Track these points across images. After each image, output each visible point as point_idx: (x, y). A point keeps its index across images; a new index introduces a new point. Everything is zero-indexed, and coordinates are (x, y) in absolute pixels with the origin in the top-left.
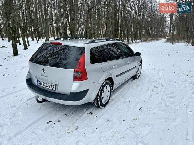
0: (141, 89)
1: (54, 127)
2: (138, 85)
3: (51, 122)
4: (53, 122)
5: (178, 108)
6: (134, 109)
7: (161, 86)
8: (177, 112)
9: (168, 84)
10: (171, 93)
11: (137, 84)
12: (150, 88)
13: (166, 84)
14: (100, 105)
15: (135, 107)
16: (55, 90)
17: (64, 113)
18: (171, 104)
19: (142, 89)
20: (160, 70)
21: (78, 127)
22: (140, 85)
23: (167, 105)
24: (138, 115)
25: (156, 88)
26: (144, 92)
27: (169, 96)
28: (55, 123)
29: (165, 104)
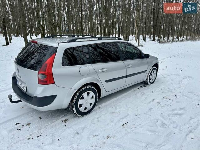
0: (144, 99)
1: (20, 130)
2: (144, 94)
3: (19, 124)
4: (22, 124)
5: (177, 131)
6: (117, 123)
7: (174, 98)
8: (172, 136)
9: (185, 96)
10: (181, 109)
11: (143, 92)
12: (156, 98)
13: (183, 95)
14: (76, 113)
15: (119, 120)
16: (26, 92)
17: (39, 116)
18: (171, 123)
19: (146, 98)
20: (187, 76)
21: (41, 134)
22: (146, 93)
23: (164, 124)
24: (117, 132)
25: (164, 100)
26: (145, 104)
27: (176, 112)
28: (23, 126)
29: (162, 122)
